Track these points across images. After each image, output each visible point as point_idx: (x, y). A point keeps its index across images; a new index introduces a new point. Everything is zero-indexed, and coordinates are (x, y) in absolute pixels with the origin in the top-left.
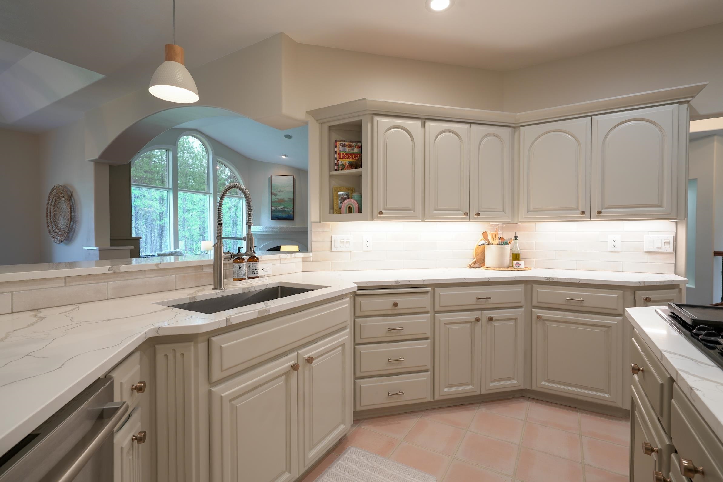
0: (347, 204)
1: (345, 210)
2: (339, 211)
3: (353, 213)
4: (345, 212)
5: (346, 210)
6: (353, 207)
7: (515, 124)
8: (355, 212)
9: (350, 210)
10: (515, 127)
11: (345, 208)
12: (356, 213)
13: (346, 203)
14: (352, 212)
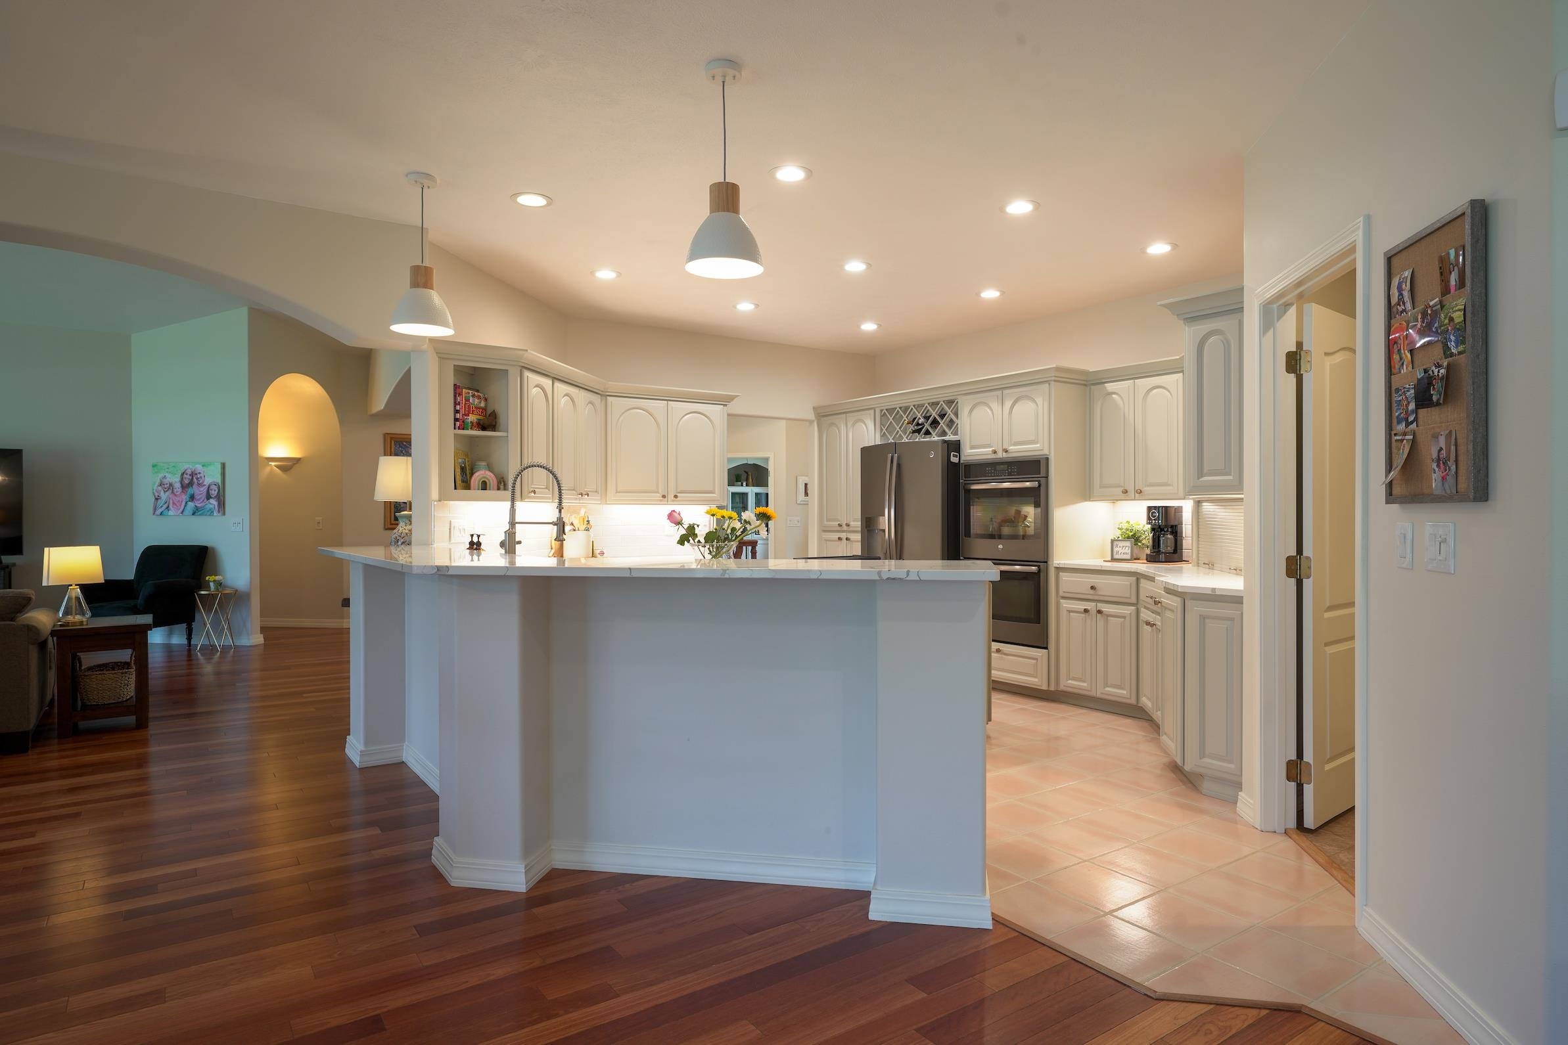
0: (479, 478)
1: (477, 486)
2: (467, 485)
3: (490, 490)
4: (477, 488)
5: (479, 485)
6: (489, 482)
7: (602, 391)
8: (491, 488)
9: (484, 486)
10: (603, 395)
11: (477, 482)
12: (493, 490)
13: (479, 476)
14: (488, 488)
